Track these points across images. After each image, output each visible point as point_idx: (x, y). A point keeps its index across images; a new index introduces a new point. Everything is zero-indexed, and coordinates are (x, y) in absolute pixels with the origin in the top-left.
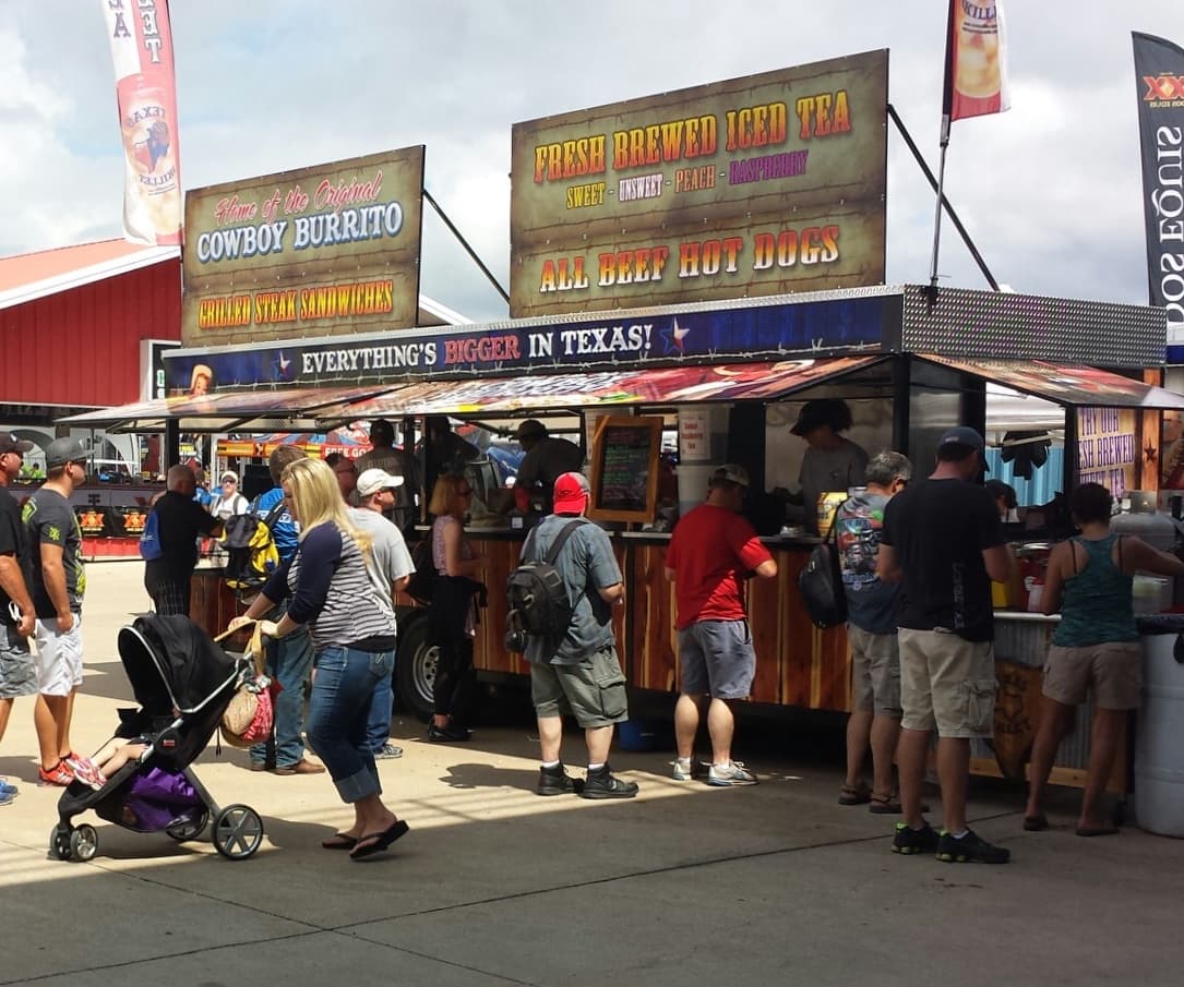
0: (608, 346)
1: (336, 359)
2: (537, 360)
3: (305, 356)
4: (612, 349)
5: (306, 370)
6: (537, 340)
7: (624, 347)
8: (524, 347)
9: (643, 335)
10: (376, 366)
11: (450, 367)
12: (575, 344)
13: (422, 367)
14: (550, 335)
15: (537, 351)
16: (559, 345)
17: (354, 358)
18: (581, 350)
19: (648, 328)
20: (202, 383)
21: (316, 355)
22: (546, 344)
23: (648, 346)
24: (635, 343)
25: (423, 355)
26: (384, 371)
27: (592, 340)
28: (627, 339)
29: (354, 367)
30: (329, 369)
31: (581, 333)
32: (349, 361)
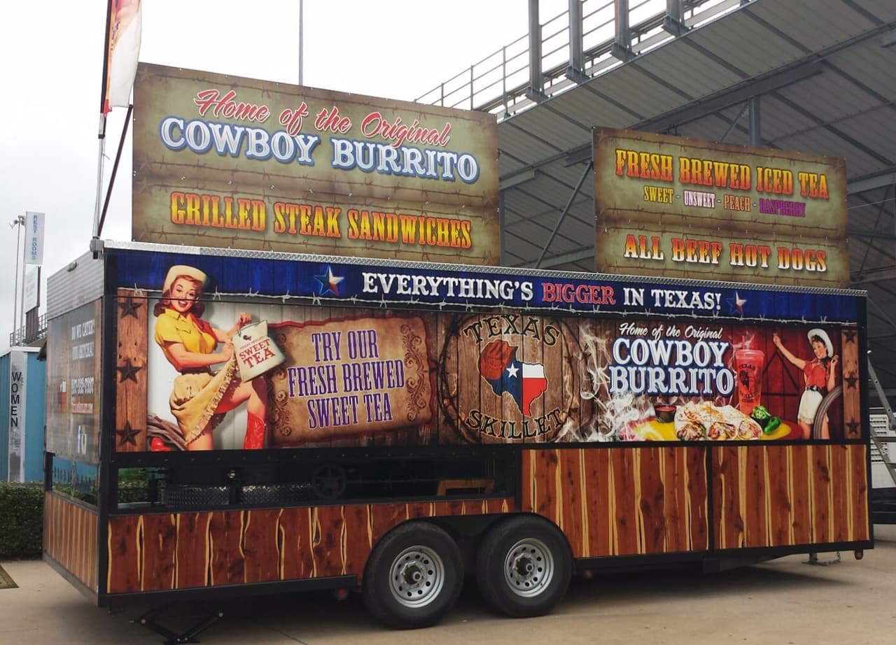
0: (689, 305)
1: (410, 283)
2: (630, 308)
3: (366, 276)
4: (691, 306)
5: (366, 289)
6: (631, 293)
7: (701, 306)
8: (619, 296)
9: (715, 300)
10: (462, 294)
11: (549, 304)
12: (663, 299)
13: (517, 301)
14: (642, 291)
15: (631, 301)
16: (649, 299)
17: (435, 285)
18: (667, 304)
19: (718, 296)
20: (187, 286)
21: (382, 277)
22: (638, 296)
23: (719, 308)
24: (709, 305)
25: (518, 292)
26: (471, 300)
27: (676, 298)
28: (703, 301)
29: (435, 293)
30: (400, 291)
31: (667, 293)
32: (428, 287)
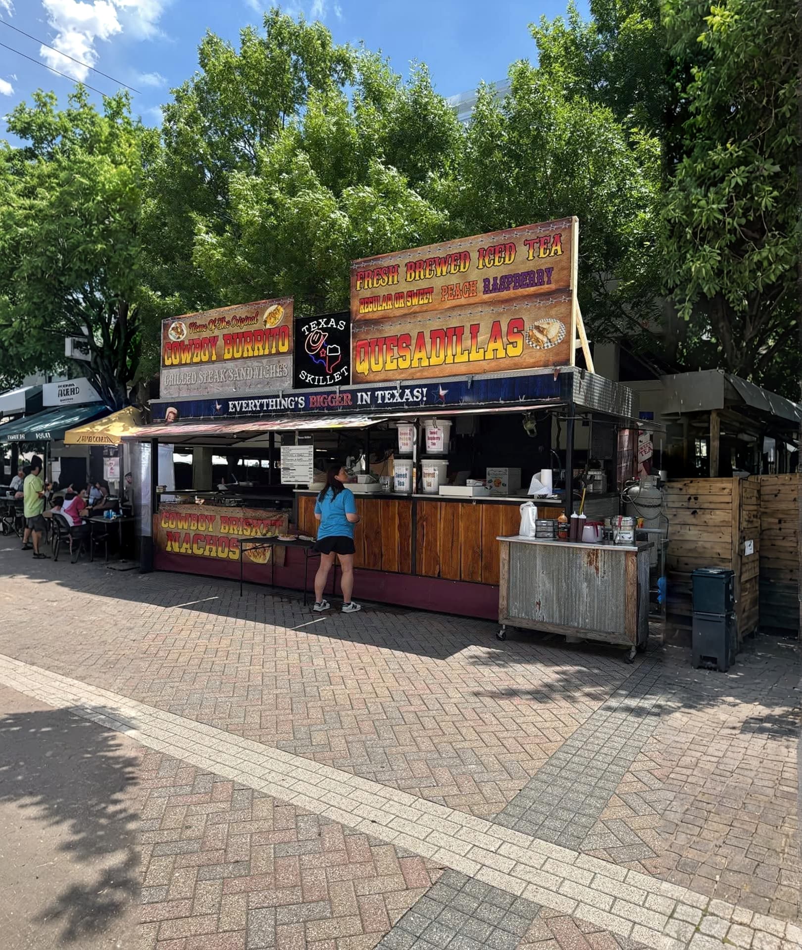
0: (402, 398)
1: (248, 405)
2: (362, 406)
3: (230, 403)
4: (404, 400)
5: (230, 410)
6: (362, 396)
7: (411, 399)
8: (354, 398)
9: (422, 393)
10: (270, 408)
11: (312, 409)
12: (383, 398)
13: (296, 409)
14: (369, 393)
15: (362, 401)
16: (374, 398)
17: (258, 404)
18: (387, 401)
19: (425, 390)
20: (172, 416)
21: (236, 403)
22: (367, 398)
23: (425, 399)
24: (417, 397)
25: (297, 403)
26: (274, 411)
27: (393, 396)
28: (413, 395)
29: (258, 409)
30: (244, 409)
31: (387, 392)
32: (255, 406)
